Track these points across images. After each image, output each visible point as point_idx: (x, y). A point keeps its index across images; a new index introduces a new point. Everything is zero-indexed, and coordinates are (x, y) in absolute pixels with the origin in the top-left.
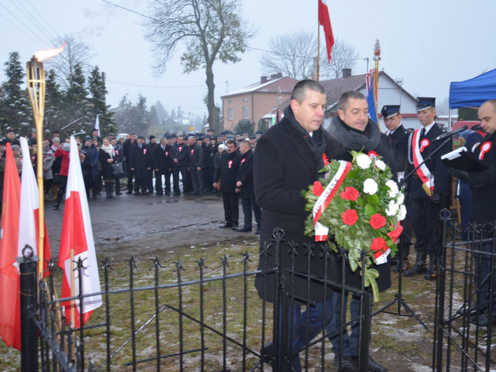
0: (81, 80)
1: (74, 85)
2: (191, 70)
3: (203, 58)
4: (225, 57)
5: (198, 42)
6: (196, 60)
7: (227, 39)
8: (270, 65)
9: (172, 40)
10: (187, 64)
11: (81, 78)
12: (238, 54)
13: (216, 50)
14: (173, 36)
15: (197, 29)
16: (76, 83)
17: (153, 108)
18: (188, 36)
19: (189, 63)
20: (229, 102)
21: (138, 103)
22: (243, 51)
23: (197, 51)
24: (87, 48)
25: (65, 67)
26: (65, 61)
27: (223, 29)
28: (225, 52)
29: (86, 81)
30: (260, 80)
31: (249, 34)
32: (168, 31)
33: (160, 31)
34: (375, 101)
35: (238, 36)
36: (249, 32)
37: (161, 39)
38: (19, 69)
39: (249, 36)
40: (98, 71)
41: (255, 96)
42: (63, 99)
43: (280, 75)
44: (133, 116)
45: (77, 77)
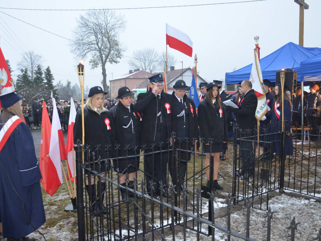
0: (41, 74)
1: (37, 76)
2: (94, 68)
3: (100, 62)
4: (112, 61)
5: (98, 54)
6: (97, 62)
7: (112, 52)
8: (133, 64)
9: (84, 53)
10: (93, 65)
11: (41, 72)
12: (118, 59)
13: (107, 58)
14: (85, 51)
15: (97, 47)
16: (38, 75)
17: (74, 87)
18: (93, 51)
19: (93, 64)
20: (114, 83)
21: (67, 84)
22: (120, 58)
23: (97, 58)
24: (40, 57)
25: (29, 66)
26: (29, 64)
27: (110, 47)
28: (112, 58)
29: (43, 74)
30: (129, 72)
31: (123, 50)
32: (83, 48)
33: (79, 49)
34: (195, 81)
35: (118, 50)
36: (123, 49)
37: (79, 52)
38: (9, 68)
39: (123, 51)
40: (49, 69)
41: (127, 80)
42: (32, 83)
43: (138, 70)
44: (64, 91)
45: (39, 72)
